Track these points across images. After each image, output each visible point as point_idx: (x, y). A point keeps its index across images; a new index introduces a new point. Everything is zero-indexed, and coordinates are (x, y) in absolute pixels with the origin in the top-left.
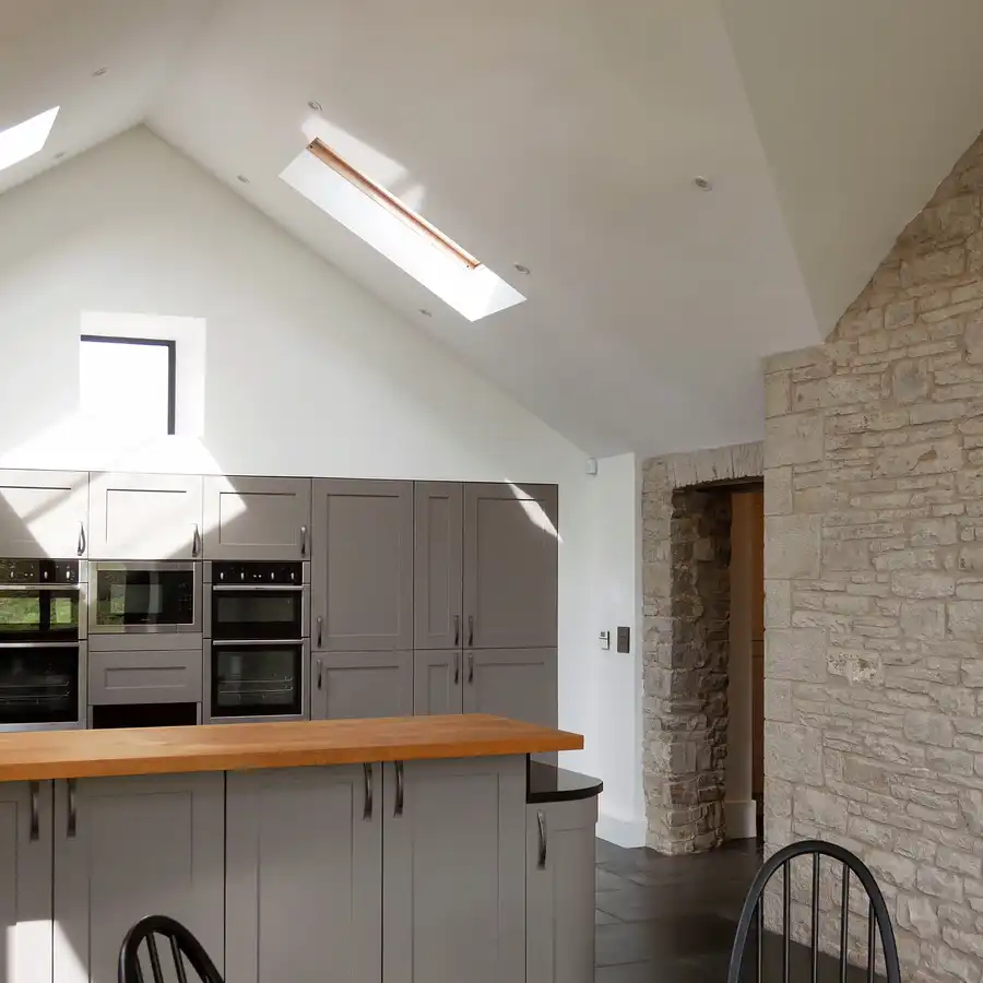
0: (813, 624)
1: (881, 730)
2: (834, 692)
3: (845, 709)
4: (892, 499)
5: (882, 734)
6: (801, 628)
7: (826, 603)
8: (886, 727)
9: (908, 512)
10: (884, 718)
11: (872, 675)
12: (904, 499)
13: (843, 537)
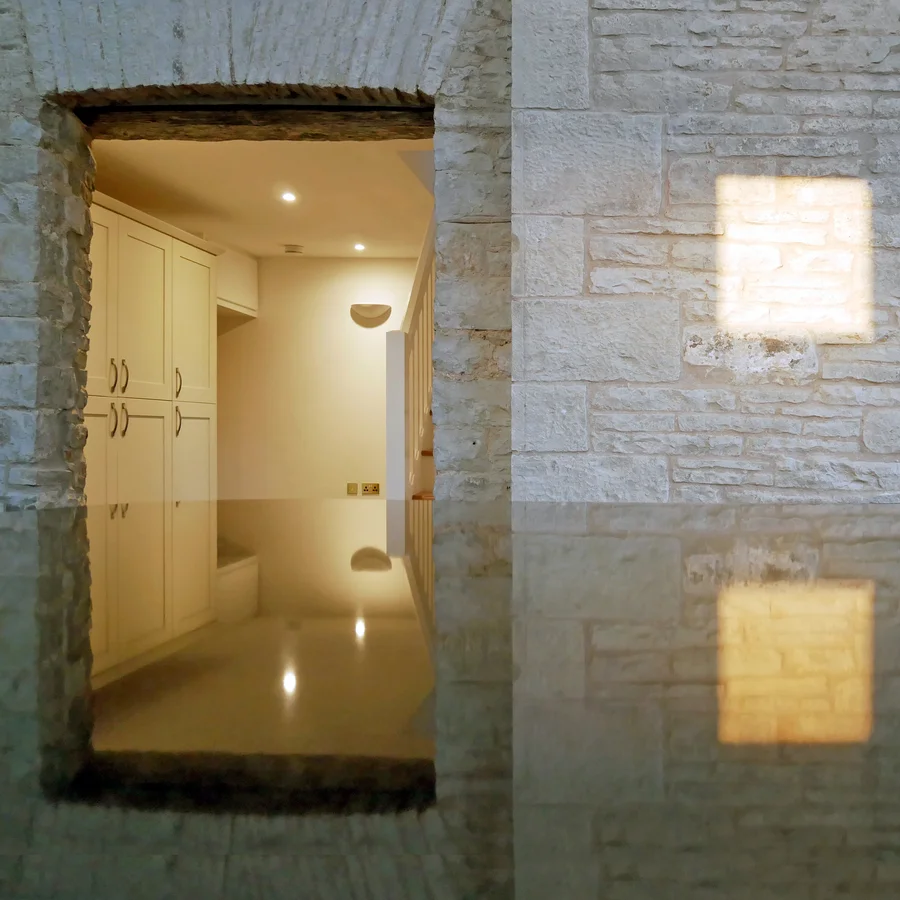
0: (643, 288)
1: (814, 443)
2: (701, 394)
3: (727, 419)
4: (832, 102)
5: (815, 450)
6: (612, 294)
7: (675, 254)
8: (825, 439)
9: (870, 122)
10: (821, 425)
11: (793, 363)
12: (857, 103)
13: (719, 152)
